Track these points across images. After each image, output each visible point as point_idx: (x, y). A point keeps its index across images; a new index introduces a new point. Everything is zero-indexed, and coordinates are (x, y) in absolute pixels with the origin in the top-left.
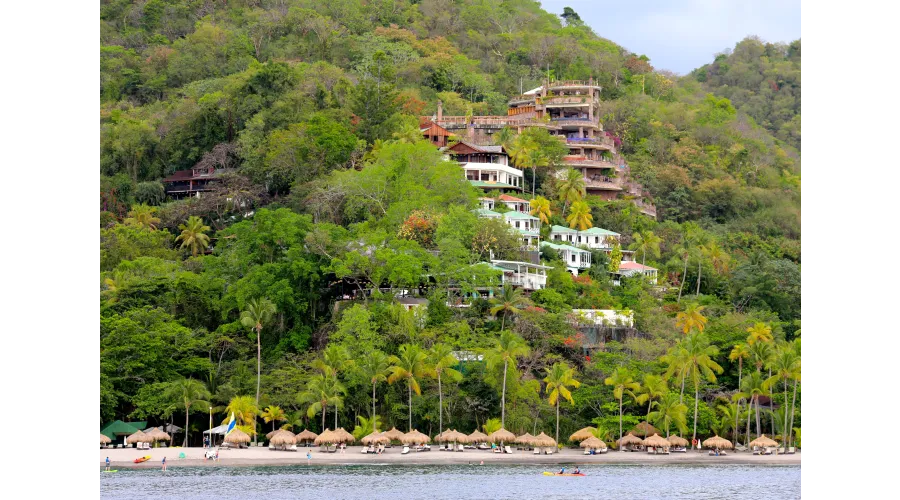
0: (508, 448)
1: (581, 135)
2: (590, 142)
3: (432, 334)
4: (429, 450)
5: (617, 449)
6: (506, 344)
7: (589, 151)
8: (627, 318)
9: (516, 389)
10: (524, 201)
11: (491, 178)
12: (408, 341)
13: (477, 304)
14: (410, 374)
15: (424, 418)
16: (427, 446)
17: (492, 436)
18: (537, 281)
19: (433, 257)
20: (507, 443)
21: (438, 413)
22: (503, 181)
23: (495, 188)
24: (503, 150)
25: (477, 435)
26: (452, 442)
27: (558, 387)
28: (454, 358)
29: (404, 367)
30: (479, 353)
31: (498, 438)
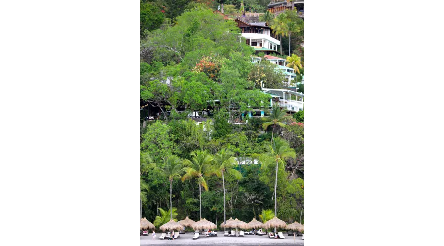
0: (280, 234)
3: (217, 143)
4: (216, 235)
9: (285, 186)
10: (282, 59)
11: (258, 45)
12: (199, 148)
13: (251, 121)
14: (200, 174)
15: (211, 209)
16: (213, 232)
17: (267, 225)
18: (297, 106)
20: (280, 229)
21: (223, 205)
22: (267, 47)
23: (261, 51)
24: (266, 25)
25: (254, 223)
26: (235, 229)
28: (234, 161)
29: (195, 168)
30: (255, 158)
31: (273, 226)
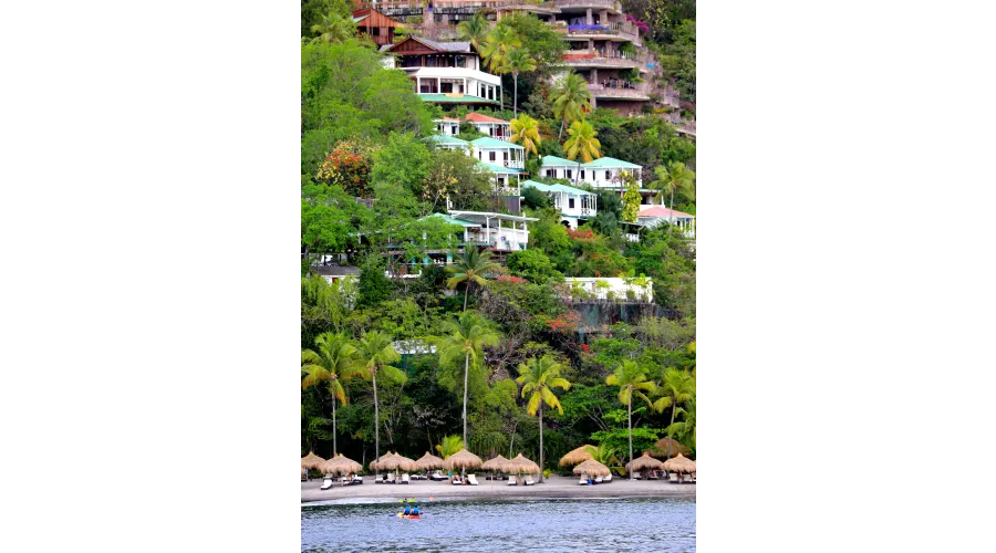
0: (472, 478)
1: (589, 21)
2: (602, 30)
3: (364, 317)
4: (361, 482)
5: (627, 476)
6: (467, 329)
7: (600, 44)
8: (643, 289)
9: (483, 393)
10: (502, 122)
11: (455, 89)
12: (332, 328)
13: (428, 272)
14: (333, 375)
15: (354, 437)
16: (357, 478)
17: (450, 461)
18: (515, 238)
19: (365, 209)
20: (471, 470)
21: (374, 429)
22: (473, 94)
23: (460, 104)
24: (472, 48)
25: (428, 460)
26: (392, 471)
27: (540, 389)
28: (394, 351)
29: (323, 365)
30: (431, 344)
31: (458, 464)
